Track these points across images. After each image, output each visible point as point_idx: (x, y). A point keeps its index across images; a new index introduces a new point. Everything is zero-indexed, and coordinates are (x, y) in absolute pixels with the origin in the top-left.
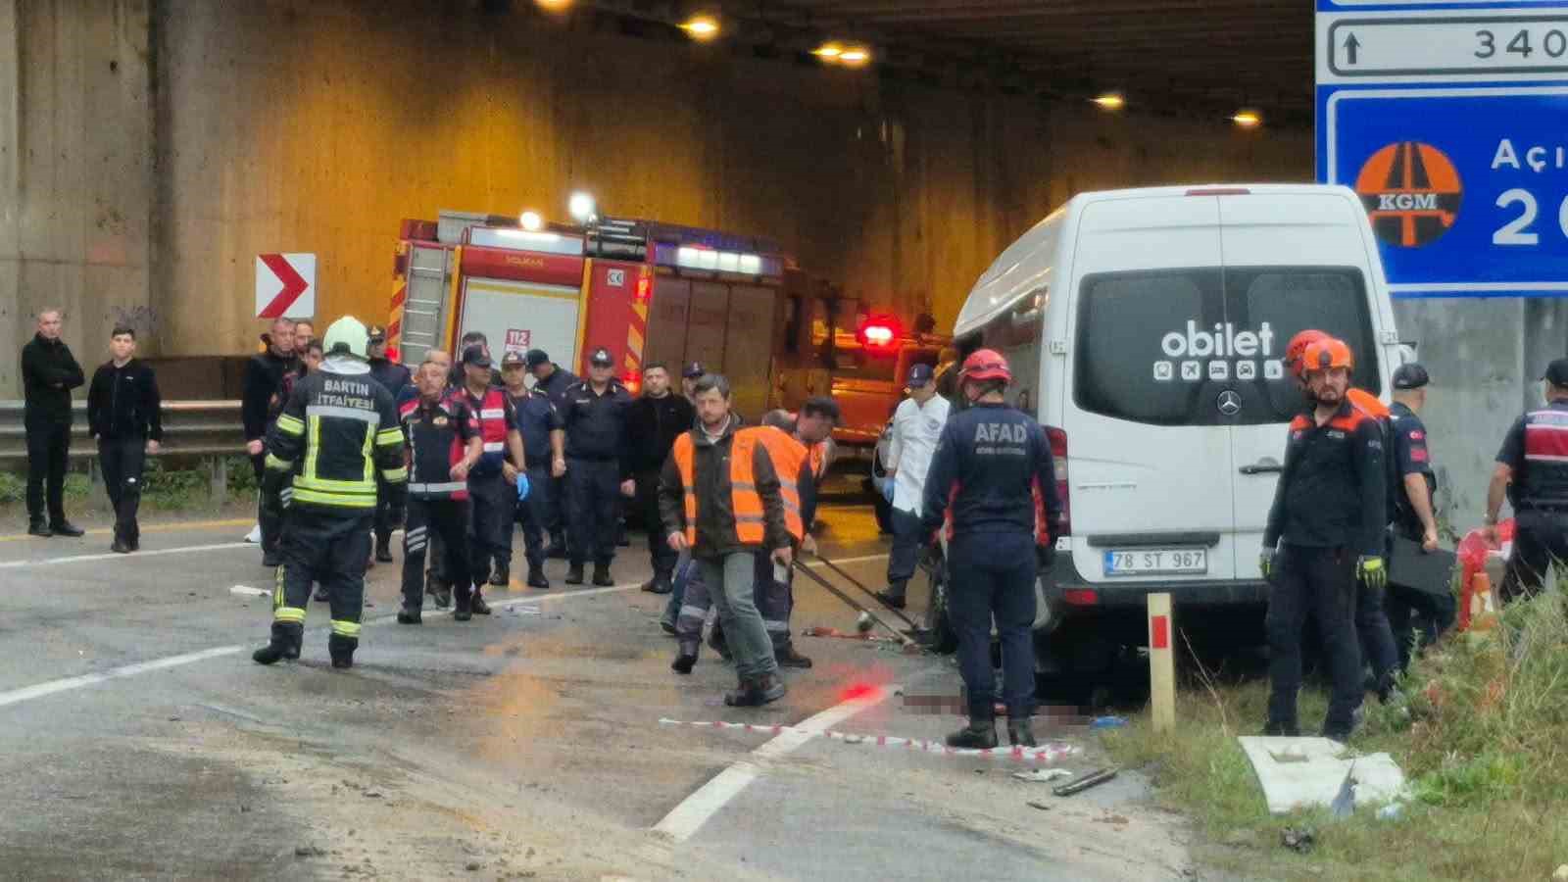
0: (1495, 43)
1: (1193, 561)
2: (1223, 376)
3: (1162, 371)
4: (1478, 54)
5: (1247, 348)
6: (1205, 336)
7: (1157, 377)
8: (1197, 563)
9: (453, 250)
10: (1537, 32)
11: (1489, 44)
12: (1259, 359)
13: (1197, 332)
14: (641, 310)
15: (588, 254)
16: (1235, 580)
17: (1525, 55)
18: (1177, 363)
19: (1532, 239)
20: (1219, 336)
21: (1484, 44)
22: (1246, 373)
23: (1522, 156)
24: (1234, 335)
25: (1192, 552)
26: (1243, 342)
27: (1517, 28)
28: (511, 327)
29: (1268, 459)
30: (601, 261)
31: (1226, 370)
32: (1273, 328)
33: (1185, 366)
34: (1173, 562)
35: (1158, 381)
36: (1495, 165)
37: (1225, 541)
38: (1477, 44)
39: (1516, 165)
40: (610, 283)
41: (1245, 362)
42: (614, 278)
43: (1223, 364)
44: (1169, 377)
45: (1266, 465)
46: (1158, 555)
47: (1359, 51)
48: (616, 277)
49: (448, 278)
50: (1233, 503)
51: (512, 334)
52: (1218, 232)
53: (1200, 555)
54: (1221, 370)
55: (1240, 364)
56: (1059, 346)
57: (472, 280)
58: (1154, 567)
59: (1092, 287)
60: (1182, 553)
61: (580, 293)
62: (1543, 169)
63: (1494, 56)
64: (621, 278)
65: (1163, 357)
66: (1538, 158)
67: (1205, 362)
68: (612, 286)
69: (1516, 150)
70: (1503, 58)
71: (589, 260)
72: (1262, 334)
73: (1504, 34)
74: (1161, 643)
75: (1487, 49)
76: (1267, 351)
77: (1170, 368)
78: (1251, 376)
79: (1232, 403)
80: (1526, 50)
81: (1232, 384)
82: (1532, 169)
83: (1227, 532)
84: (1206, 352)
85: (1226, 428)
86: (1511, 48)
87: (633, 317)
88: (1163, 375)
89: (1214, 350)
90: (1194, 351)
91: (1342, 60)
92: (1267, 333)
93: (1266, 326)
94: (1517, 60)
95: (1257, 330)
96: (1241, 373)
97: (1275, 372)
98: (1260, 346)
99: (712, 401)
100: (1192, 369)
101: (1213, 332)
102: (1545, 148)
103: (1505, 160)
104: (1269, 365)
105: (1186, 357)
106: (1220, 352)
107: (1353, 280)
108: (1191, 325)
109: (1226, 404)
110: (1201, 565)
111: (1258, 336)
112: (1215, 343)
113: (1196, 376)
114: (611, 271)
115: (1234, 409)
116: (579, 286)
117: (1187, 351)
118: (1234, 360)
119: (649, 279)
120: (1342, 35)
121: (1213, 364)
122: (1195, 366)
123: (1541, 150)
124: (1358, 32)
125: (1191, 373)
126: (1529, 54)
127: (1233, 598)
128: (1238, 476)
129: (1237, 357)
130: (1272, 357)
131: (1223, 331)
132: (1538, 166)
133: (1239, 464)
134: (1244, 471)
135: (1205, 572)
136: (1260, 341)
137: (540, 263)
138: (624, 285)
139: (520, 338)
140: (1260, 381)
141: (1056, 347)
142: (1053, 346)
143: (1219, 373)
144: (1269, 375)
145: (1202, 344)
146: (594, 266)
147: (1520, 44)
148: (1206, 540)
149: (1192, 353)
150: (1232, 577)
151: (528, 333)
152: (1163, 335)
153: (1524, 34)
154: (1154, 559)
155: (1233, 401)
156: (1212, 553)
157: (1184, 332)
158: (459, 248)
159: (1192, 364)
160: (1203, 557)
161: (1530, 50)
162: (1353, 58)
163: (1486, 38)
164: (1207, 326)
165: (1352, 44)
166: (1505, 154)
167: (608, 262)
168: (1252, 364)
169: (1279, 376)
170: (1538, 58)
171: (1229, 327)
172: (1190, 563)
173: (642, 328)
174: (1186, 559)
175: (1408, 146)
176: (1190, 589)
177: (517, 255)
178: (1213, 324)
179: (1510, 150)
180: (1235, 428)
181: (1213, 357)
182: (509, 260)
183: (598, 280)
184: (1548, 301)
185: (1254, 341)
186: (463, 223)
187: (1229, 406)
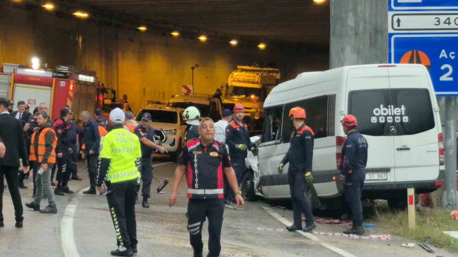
0: (440, 21)
1: (383, 177)
2: (391, 121)
3: (374, 120)
4: (435, 24)
5: (398, 113)
6: (386, 109)
7: (372, 121)
8: (384, 177)
9: (11, 75)
10: (452, 18)
11: (439, 21)
12: (401, 116)
13: (383, 108)
14: (71, 94)
15: (53, 77)
16: (395, 182)
17: (449, 25)
18: (378, 117)
19: (451, 79)
20: (389, 109)
21: (437, 21)
22: (398, 120)
23: (448, 55)
24: (394, 109)
25: (382, 174)
26: (397, 111)
27: (446, 17)
28: (30, 99)
29: (404, 146)
30: (58, 79)
31: (392, 119)
32: (405, 107)
33: (380, 118)
34: (377, 177)
35: (373, 123)
36: (440, 57)
37: (392, 170)
38: (435, 21)
39: (446, 57)
40: (61, 85)
41: (397, 117)
42: (62, 84)
43: (391, 118)
44: (376, 121)
45: (404, 148)
46: (373, 175)
47: (401, 23)
48: (63, 84)
49: (10, 84)
50: (395, 158)
51: (30, 101)
52: (388, 78)
53: (385, 174)
54: (390, 119)
55: (396, 118)
56: (343, 112)
57: (17, 85)
58: (372, 178)
59: (352, 94)
60: (380, 174)
61: (51, 89)
62: (454, 58)
63: (440, 24)
64: (64, 84)
65: (374, 115)
66: (452, 55)
67: (386, 117)
68: (61, 87)
69: (446, 52)
70: (442, 26)
71: (54, 79)
72: (402, 108)
73: (443, 18)
74: (411, 203)
75: (438, 23)
76: (403, 114)
77: (376, 119)
78: (399, 121)
79: (394, 129)
80: (449, 23)
81: (394, 123)
82: (451, 58)
83: (392, 168)
84: (386, 114)
85: (392, 137)
86: (445, 23)
87: (68, 96)
88: (374, 121)
89: (388, 113)
90: (383, 114)
91: (396, 26)
92: (403, 108)
93: (403, 106)
94: (446, 26)
95: (400, 107)
96: (396, 120)
97: (406, 120)
98: (401, 113)
99: (40, 119)
100: (382, 119)
101: (388, 108)
102: (455, 52)
103: (443, 56)
104: (404, 118)
105: (380, 115)
106: (390, 114)
107: (426, 92)
108: (382, 106)
109: (392, 129)
110: (385, 178)
111: (400, 109)
112: (388, 111)
113: (383, 121)
114: (61, 82)
115: (394, 131)
116: (51, 86)
117: (381, 114)
118: (394, 116)
119: (73, 84)
120: (396, 18)
121: (388, 118)
122: (383, 118)
123: (454, 53)
124: (401, 17)
125: (382, 121)
126: (450, 24)
127: (395, 187)
128: (396, 151)
129: (395, 116)
130: (405, 115)
131: (391, 108)
132: (453, 58)
133: (396, 147)
134: (398, 149)
135: (386, 180)
136: (401, 110)
137: (39, 79)
138: (65, 86)
139: (32, 102)
140: (402, 122)
141: (342, 112)
142: (341, 112)
143: (390, 120)
144: (404, 121)
145: (385, 112)
146: (56, 80)
147: (447, 21)
148: (387, 170)
149: (382, 114)
150: (394, 181)
151: (35, 101)
152: (374, 109)
153: (449, 19)
154: (372, 176)
155: (395, 128)
156: (388, 174)
157: (380, 108)
158: (13, 75)
159: (382, 117)
160: (386, 175)
161: (450, 23)
162: (399, 25)
163: (438, 20)
164: (386, 106)
165: (399, 21)
166: (443, 54)
167: (60, 79)
168: (399, 118)
169: (407, 121)
170: (453, 25)
171: (392, 106)
172: (382, 177)
173: (71, 99)
174: (381, 176)
175: (415, 51)
176: (383, 185)
177: (32, 77)
178: (388, 106)
179: (445, 53)
180: (395, 137)
181: (388, 115)
182: (30, 78)
183: (57, 84)
184: (453, 97)
185: (400, 111)
186: (13, 67)
187: (393, 130)
